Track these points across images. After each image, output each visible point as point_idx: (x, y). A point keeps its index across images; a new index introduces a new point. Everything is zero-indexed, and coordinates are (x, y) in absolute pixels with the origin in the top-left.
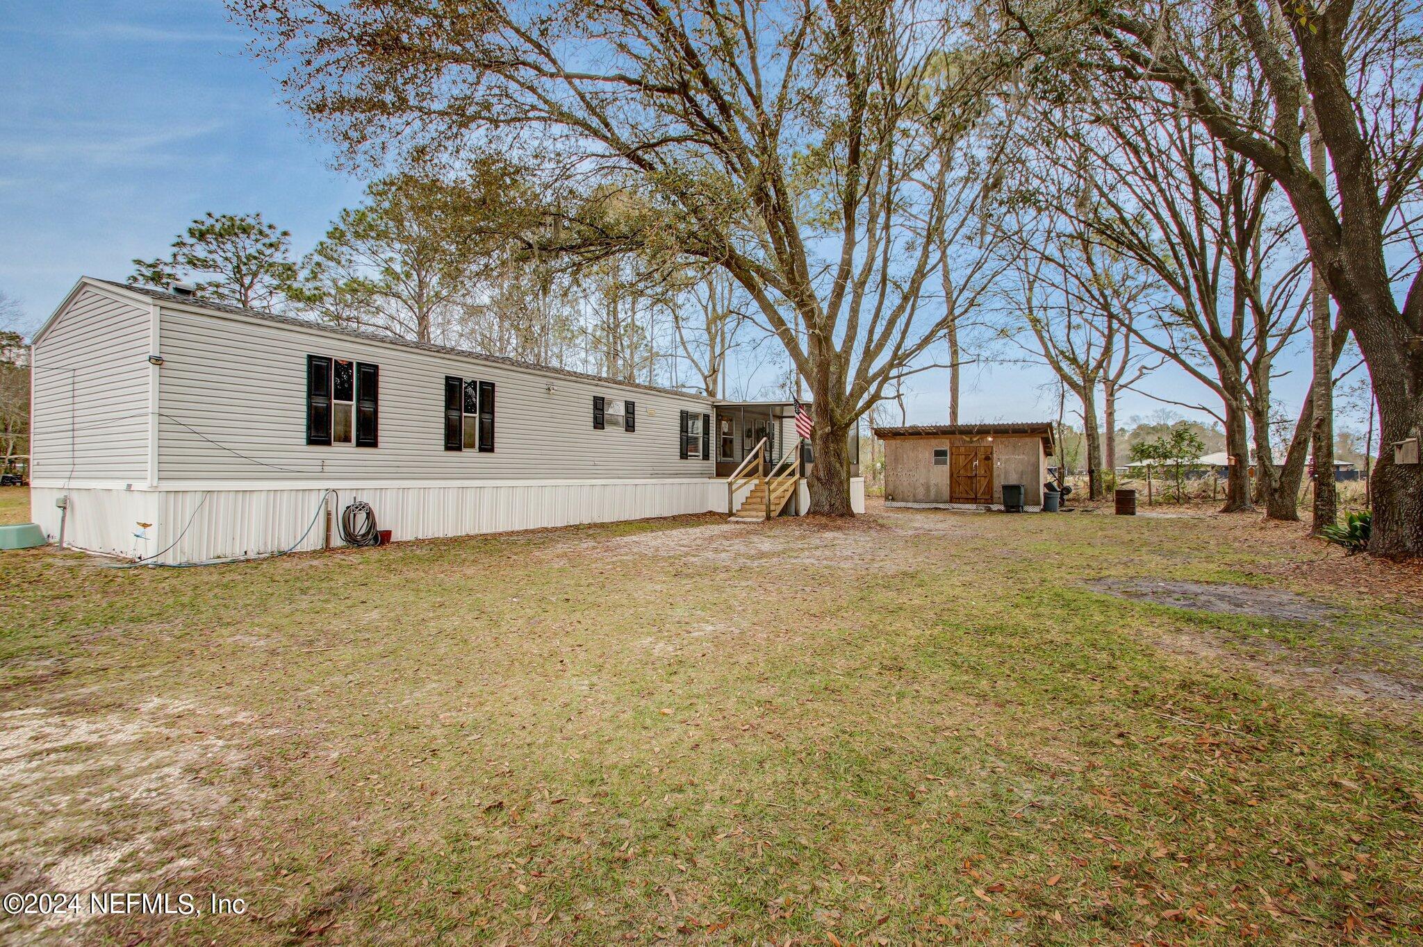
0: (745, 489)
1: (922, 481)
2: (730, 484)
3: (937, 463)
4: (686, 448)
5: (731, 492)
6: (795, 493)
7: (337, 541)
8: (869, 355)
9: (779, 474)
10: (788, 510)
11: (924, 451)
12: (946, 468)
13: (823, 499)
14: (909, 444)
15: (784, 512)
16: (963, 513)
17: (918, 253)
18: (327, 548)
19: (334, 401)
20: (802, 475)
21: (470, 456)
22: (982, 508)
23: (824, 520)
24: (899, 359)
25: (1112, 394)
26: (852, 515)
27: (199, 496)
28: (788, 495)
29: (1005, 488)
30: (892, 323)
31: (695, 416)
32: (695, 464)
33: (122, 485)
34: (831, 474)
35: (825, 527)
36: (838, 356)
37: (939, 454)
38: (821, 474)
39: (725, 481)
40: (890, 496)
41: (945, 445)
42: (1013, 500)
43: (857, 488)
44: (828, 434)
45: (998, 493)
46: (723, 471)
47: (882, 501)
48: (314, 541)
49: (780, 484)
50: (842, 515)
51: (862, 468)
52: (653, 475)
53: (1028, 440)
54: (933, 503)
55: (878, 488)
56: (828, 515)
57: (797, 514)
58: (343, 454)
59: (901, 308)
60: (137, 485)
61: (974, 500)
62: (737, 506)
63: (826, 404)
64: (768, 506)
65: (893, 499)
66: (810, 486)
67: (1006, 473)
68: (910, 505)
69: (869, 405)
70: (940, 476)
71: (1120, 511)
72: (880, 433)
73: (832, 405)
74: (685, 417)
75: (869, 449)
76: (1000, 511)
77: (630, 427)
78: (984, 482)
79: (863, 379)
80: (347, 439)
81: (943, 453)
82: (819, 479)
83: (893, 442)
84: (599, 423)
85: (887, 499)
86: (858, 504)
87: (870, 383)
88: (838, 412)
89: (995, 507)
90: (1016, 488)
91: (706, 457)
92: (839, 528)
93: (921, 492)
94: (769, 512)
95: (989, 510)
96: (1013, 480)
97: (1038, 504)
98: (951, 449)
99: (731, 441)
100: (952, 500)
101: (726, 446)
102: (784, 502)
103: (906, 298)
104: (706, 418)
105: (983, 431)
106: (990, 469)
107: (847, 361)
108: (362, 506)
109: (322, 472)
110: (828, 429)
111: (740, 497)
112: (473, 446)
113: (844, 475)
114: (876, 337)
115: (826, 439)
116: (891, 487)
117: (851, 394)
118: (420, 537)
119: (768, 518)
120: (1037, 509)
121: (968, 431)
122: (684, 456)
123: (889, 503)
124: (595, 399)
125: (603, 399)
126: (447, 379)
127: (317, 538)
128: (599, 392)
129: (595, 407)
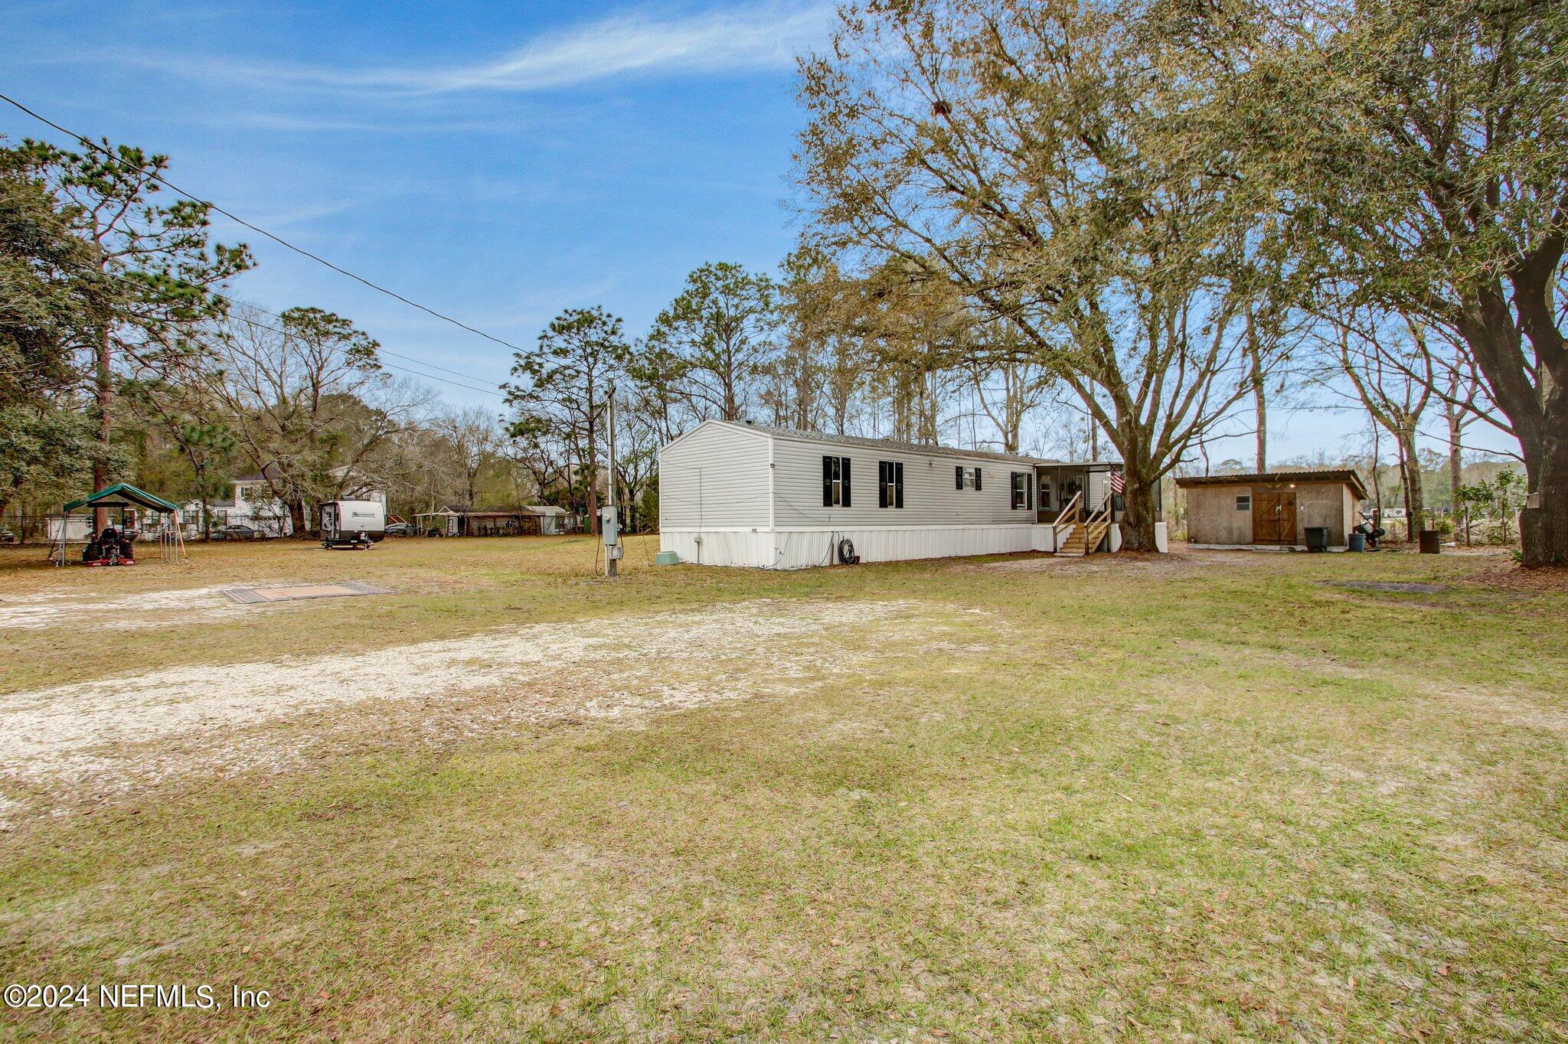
0: (1066, 532)
1: (1224, 525)
2: (1055, 528)
3: (1239, 508)
4: (1016, 500)
5: (1055, 534)
6: (1107, 535)
7: (836, 561)
8: (1170, 427)
9: (1094, 520)
10: (1103, 548)
11: (1227, 499)
12: (1249, 513)
13: (1133, 538)
14: (1210, 492)
15: (1099, 549)
16: (1265, 552)
17: (1214, 335)
18: (832, 566)
19: (833, 481)
20: (1113, 521)
21: (892, 510)
22: (1285, 548)
23: (1134, 554)
24: (1197, 427)
25: (1457, 430)
26: (1157, 551)
27: (787, 535)
28: (1102, 536)
29: (1308, 530)
30: (1190, 397)
31: (1022, 475)
32: (1022, 512)
33: (750, 529)
34: (1140, 520)
35: (1135, 559)
36: (1144, 428)
37: (1241, 500)
38: (1131, 519)
39: (1050, 526)
40: (1193, 539)
41: (1247, 492)
42: (1317, 541)
43: (1161, 531)
44: (1136, 490)
45: (1301, 535)
46: (1045, 517)
47: (1185, 545)
48: (826, 563)
49: (1096, 528)
50: (1149, 551)
51: (1164, 514)
52: (994, 522)
53: (1331, 486)
54: (1235, 543)
55: (1181, 533)
56: (1138, 550)
57: (1109, 550)
59: (1199, 384)
60: (759, 529)
61: (1278, 542)
62: (1060, 545)
63: (1135, 467)
64: (1087, 544)
65: (1196, 542)
66: (1121, 529)
67: (1310, 517)
68: (1212, 546)
69: (1171, 466)
70: (1243, 521)
71: (1423, 550)
72: (1182, 483)
73: (1139, 467)
74: (1015, 476)
75: (1171, 494)
76: (1303, 552)
77: (978, 487)
78: (1287, 526)
79: (1165, 445)
81: (1245, 499)
82: (1129, 524)
83: (1195, 491)
84: (959, 486)
85: (1189, 541)
86: (1162, 544)
87: (1170, 448)
88: (1144, 471)
89: (1298, 548)
90: (1319, 530)
91: (1030, 507)
92: (1147, 560)
93: (1223, 535)
94: (1087, 549)
95: (1293, 551)
96: (1316, 523)
97: (1342, 544)
98: (1254, 495)
99: (1048, 494)
100: (1255, 541)
101: (1044, 499)
102: (1098, 542)
103: (1202, 376)
104: (1030, 476)
105: (1286, 478)
106: (1293, 514)
107: (1151, 432)
108: (848, 541)
109: (829, 522)
110: (1137, 486)
111: (1062, 538)
112: (892, 504)
113: (1150, 520)
114: (1176, 412)
115: (1135, 493)
116: (1193, 530)
117: (1155, 456)
118: (871, 560)
119: (1087, 553)
120: (1341, 549)
121: (1271, 479)
122: (1014, 507)
123: (1191, 545)
124: (957, 468)
125: (961, 468)
126: (880, 463)
127: (826, 559)
128: (959, 463)
129: (957, 474)
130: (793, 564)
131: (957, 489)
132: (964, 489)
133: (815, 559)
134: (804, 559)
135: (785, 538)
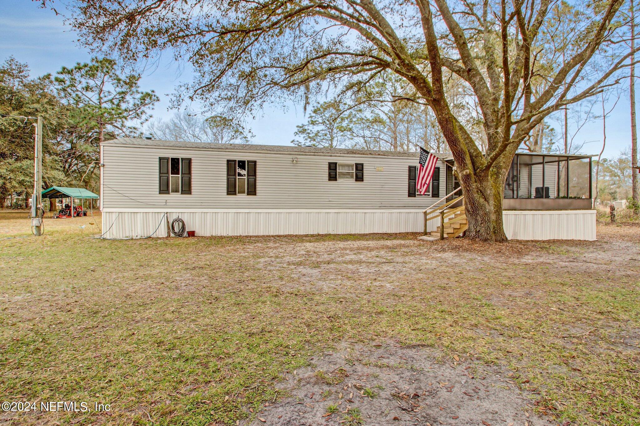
2: (425, 214)
4: (416, 189)
5: (426, 219)
7: (171, 234)
18: (169, 236)
19: (171, 175)
21: (242, 198)
27: (117, 214)
32: (424, 200)
48: (165, 233)
58: (175, 197)
74: (413, 170)
77: (359, 178)
80: (177, 191)
84: (333, 177)
91: (436, 194)
94: (442, 234)
104: (437, 170)
108: (178, 220)
109: (166, 205)
110: (466, 172)
112: (244, 192)
118: (214, 235)
119: (442, 238)
122: (412, 195)
124: (330, 164)
125: (336, 164)
126: (228, 161)
127: (162, 232)
128: (333, 160)
129: (330, 168)
130: (127, 235)
131: (329, 180)
132: (340, 180)
133: (151, 232)
134: (139, 232)
135: (114, 216)
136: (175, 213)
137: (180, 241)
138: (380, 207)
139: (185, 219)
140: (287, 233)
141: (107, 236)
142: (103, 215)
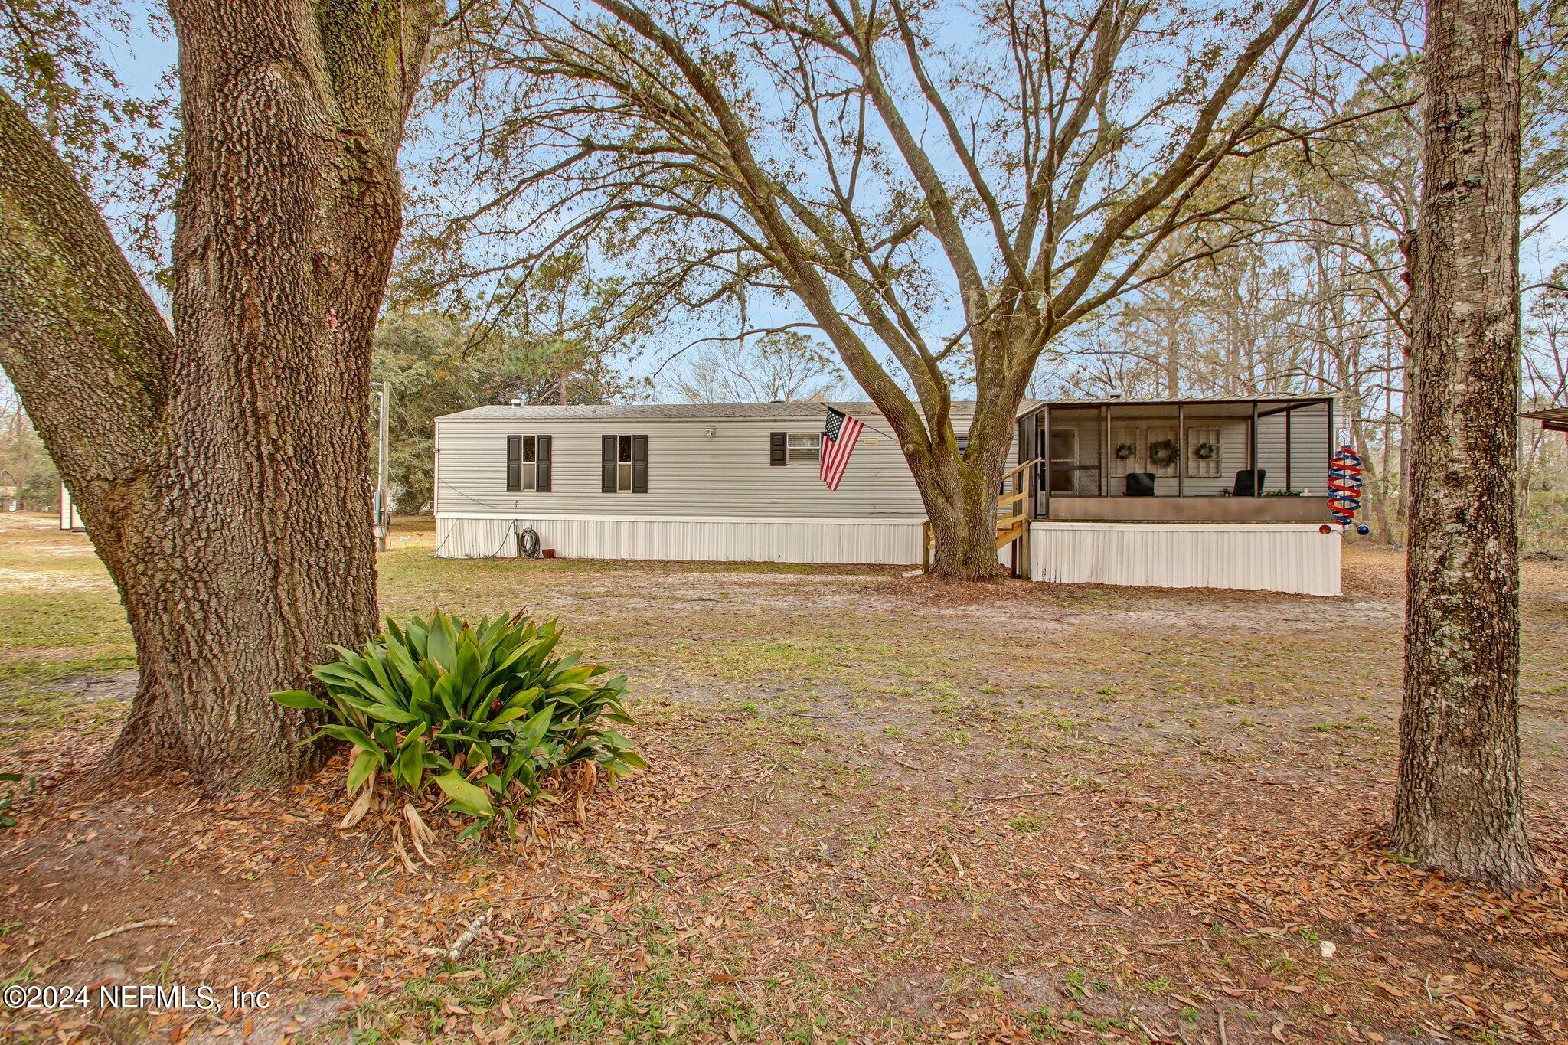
21: (626, 496)
27: (455, 521)
58: (529, 496)
80: (531, 487)
84: (778, 459)
109: (516, 509)
112: (628, 488)
118: (582, 556)
124: (773, 435)
125: (784, 435)
126: (604, 438)
127: (511, 550)
128: (779, 428)
129: (773, 444)
130: (468, 551)
131: (772, 465)
132: (792, 466)
133: (495, 549)
134: (482, 549)
135: (451, 523)
136: (528, 520)
137: (532, 563)
138: (872, 515)
139: (542, 531)
140: (696, 558)
141: (442, 553)
142: (438, 522)
